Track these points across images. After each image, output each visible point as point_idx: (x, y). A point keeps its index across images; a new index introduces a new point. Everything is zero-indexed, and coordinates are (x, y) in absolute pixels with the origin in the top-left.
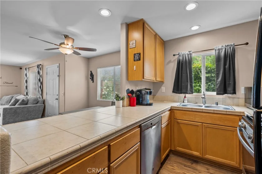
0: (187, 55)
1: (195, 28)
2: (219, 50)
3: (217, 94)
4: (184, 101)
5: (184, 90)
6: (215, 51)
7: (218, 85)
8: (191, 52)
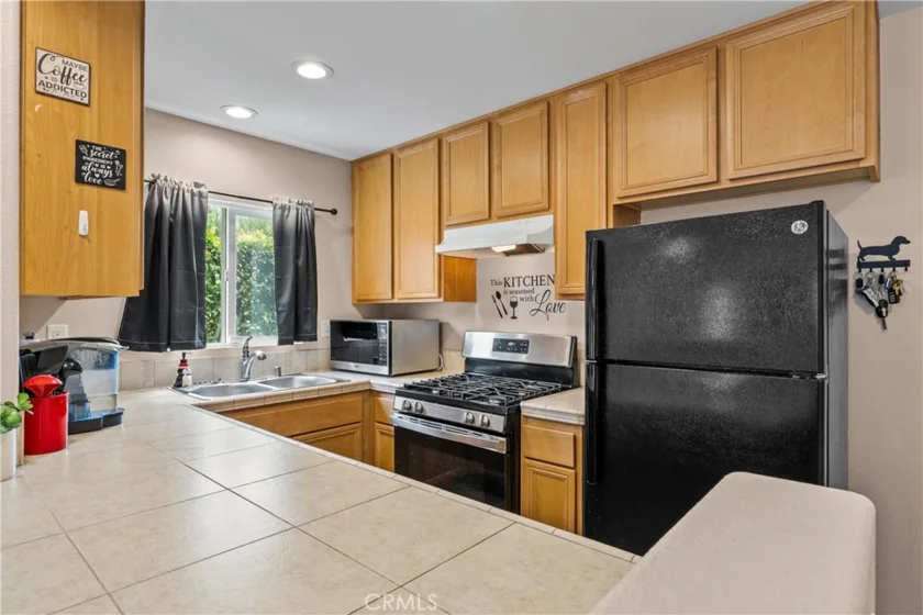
0: (188, 196)
1: (238, 113)
2: (283, 208)
3: (281, 342)
4: (179, 379)
5: (180, 335)
6: (275, 208)
7: (283, 315)
8: (203, 190)
